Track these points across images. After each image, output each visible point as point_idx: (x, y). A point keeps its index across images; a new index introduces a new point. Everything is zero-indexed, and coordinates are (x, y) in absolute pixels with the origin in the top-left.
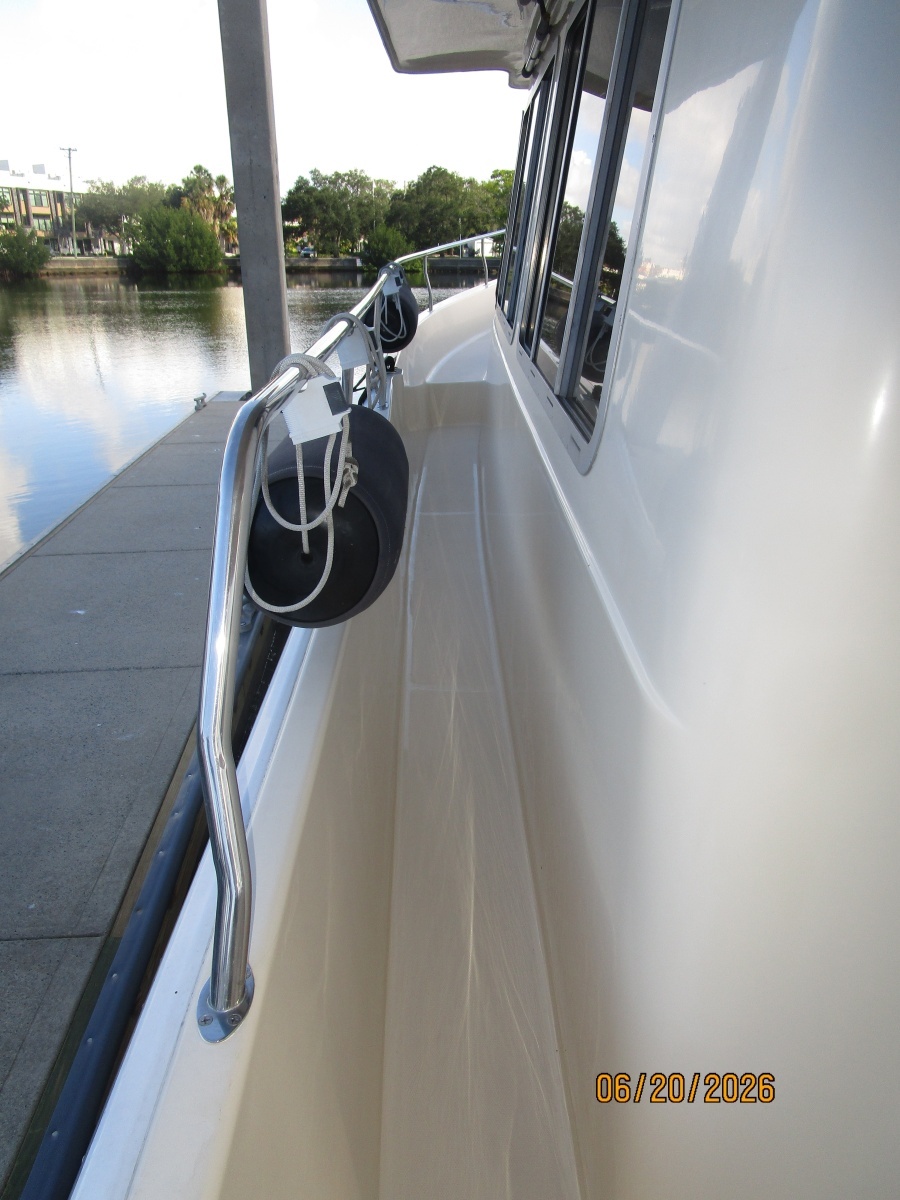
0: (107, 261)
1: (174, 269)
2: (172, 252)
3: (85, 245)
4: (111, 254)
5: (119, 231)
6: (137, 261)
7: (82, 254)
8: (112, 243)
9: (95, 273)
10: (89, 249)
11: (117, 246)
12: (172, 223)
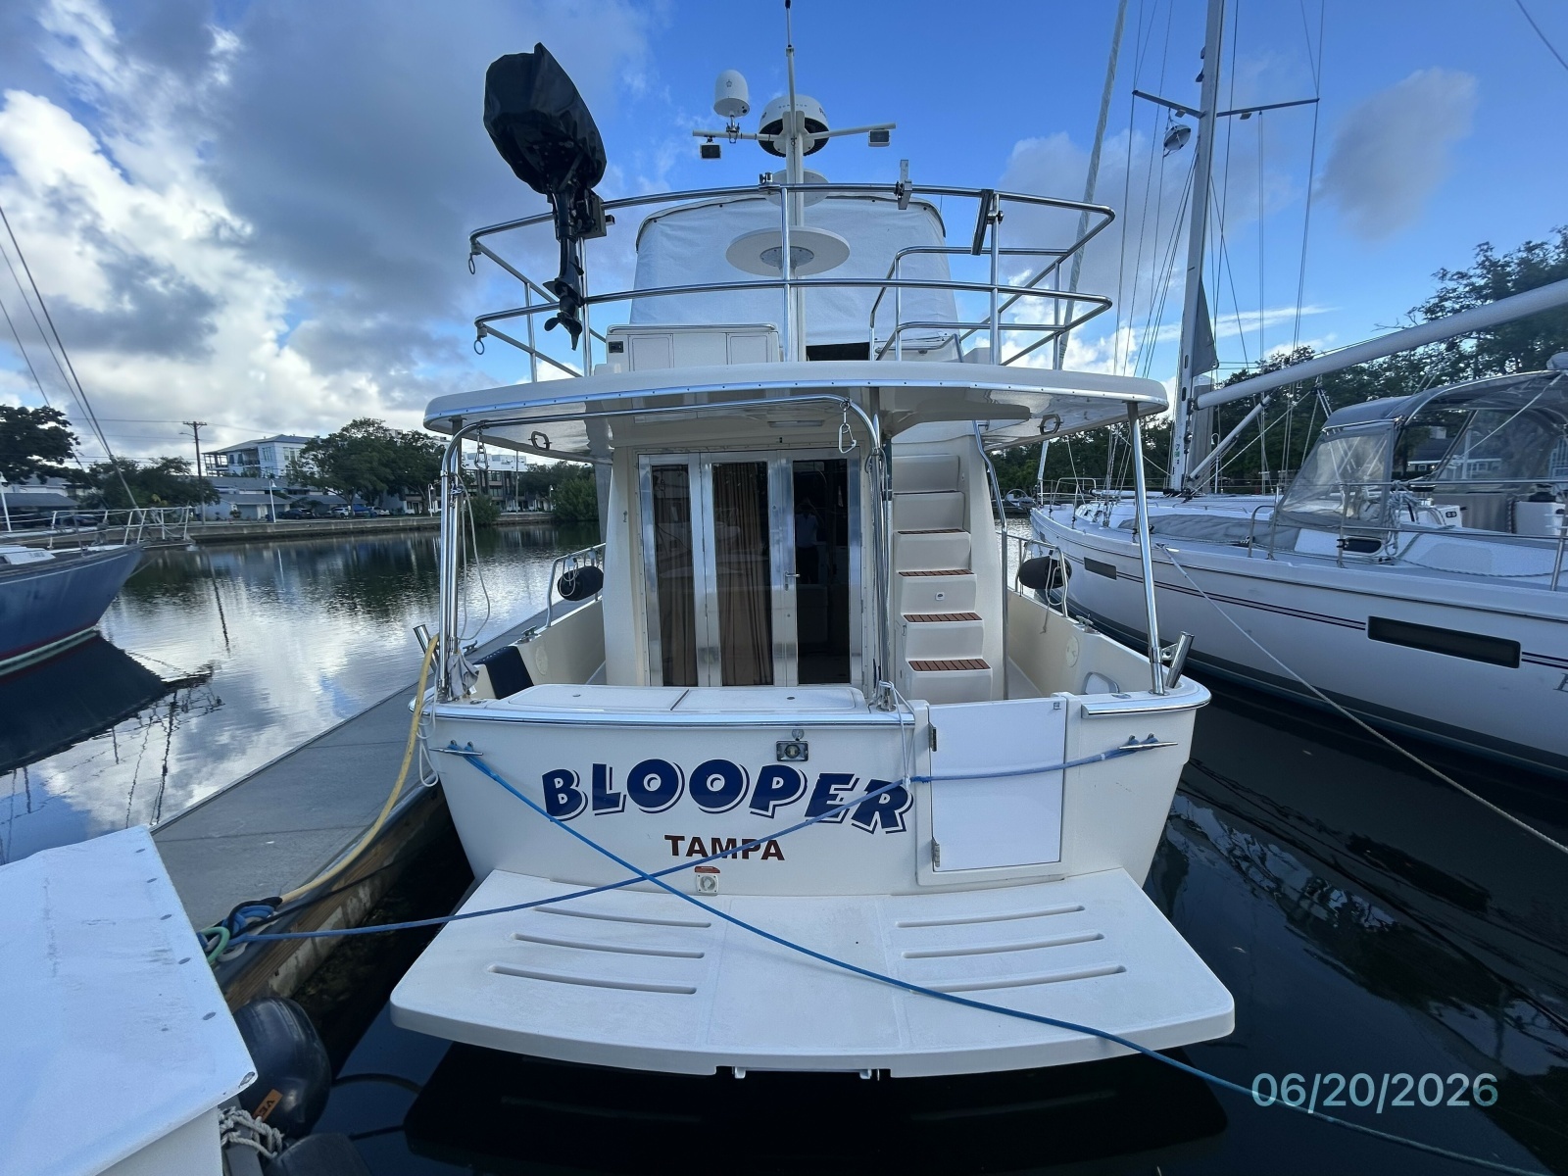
0: (538, 515)
1: (583, 518)
2: (581, 507)
3: (524, 505)
4: (542, 509)
5: (548, 495)
6: (559, 514)
7: (521, 511)
8: (542, 503)
9: (529, 523)
10: (526, 507)
11: (545, 506)
12: (583, 490)
